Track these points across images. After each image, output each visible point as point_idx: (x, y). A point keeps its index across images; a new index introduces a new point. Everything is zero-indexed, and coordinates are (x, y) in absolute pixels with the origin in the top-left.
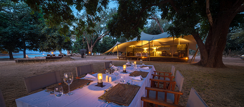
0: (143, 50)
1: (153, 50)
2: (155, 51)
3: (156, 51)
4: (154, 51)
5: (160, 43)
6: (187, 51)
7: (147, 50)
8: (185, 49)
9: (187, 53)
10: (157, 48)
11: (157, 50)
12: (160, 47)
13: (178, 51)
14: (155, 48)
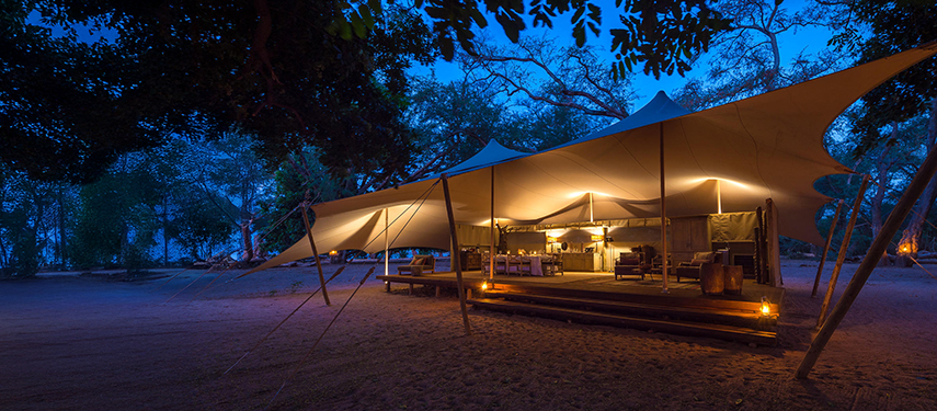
0: (543, 240)
1: (587, 238)
2: (601, 244)
3: (606, 246)
4: (593, 245)
5: (625, 204)
6: (765, 244)
7: (559, 240)
8: (753, 235)
9: (765, 260)
10: (610, 230)
11: (608, 239)
12: (622, 224)
13: (716, 246)
14: (597, 232)
